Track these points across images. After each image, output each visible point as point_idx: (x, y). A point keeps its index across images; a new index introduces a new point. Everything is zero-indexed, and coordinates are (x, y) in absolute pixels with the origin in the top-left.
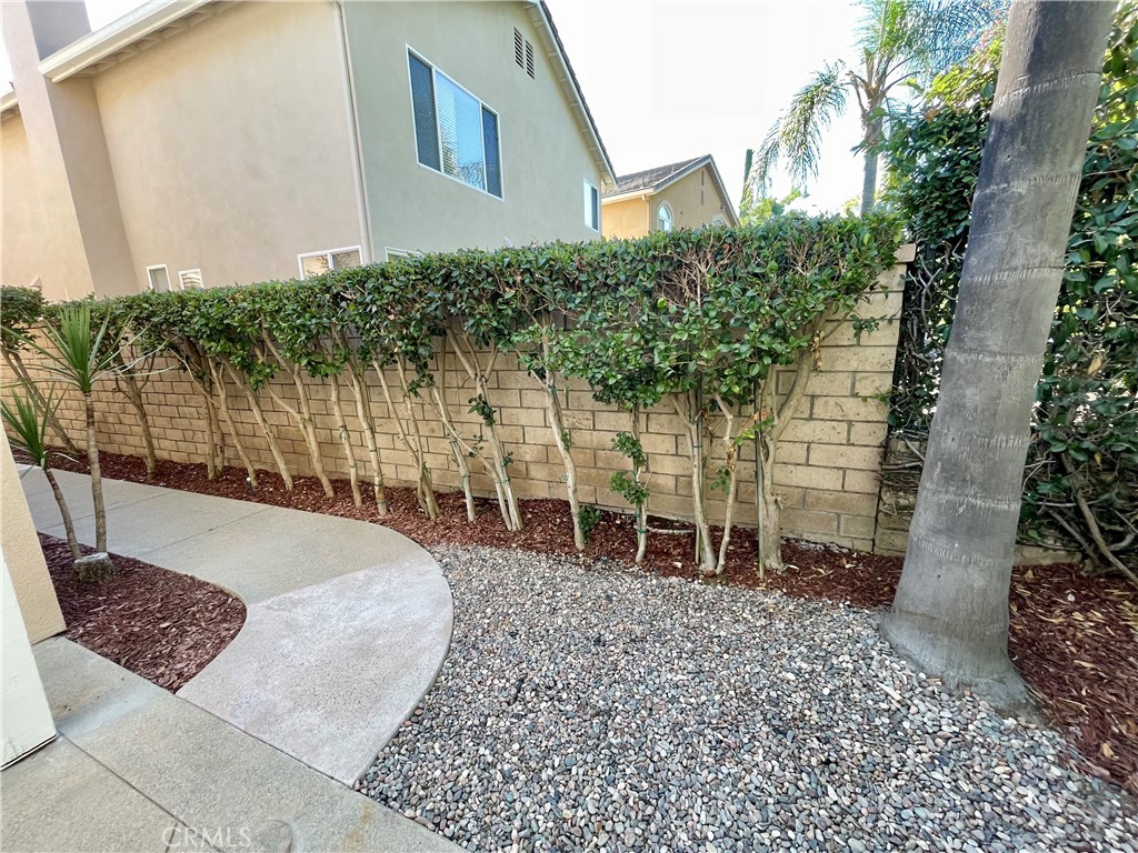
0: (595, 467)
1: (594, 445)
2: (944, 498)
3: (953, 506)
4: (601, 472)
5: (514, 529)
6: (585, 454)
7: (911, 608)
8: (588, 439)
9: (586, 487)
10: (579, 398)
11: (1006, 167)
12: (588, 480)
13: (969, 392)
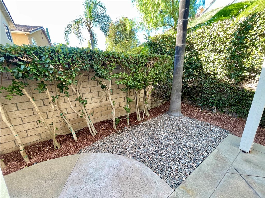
0: (108, 110)
1: (107, 104)
2: (177, 94)
3: (178, 95)
4: (109, 110)
5: (95, 134)
6: (104, 107)
7: (174, 110)
8: (105, 103)
9: (106, 116)
10: (102, 93)
11: (181, 53)
12: (106, 114)
13: (179, 80)
